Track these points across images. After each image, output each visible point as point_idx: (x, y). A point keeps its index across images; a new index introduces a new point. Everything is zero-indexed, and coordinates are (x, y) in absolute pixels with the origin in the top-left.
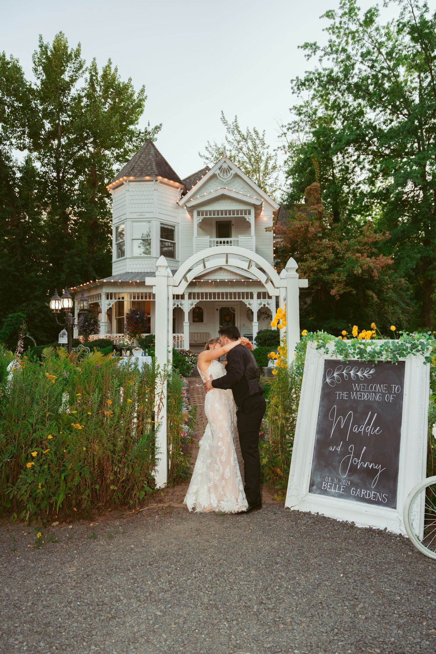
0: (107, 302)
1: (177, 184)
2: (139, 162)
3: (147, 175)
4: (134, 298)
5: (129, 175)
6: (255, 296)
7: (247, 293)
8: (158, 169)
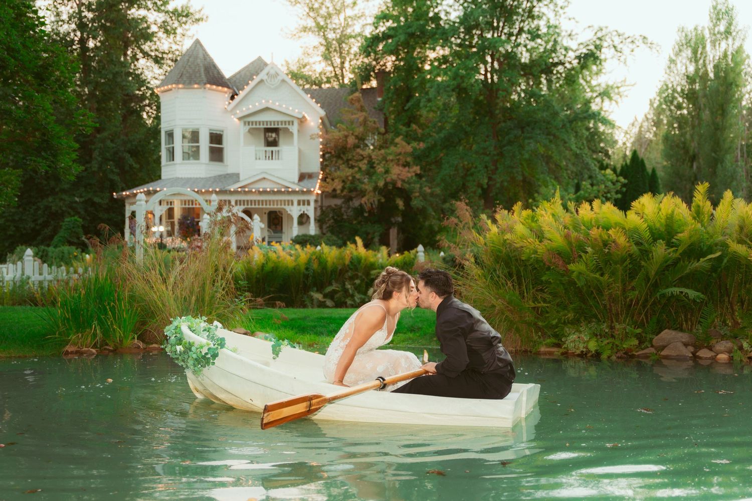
0: (160, 208)
1: (226, 89)
2: (187, 68)
3: (196, 83)
4: (185, 204)
5: (178, 83)
6: (295, 203)
7: (288, 201)
8: (206, 76)
